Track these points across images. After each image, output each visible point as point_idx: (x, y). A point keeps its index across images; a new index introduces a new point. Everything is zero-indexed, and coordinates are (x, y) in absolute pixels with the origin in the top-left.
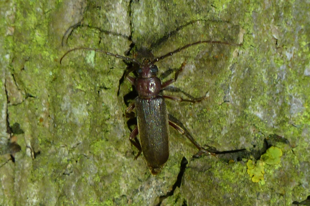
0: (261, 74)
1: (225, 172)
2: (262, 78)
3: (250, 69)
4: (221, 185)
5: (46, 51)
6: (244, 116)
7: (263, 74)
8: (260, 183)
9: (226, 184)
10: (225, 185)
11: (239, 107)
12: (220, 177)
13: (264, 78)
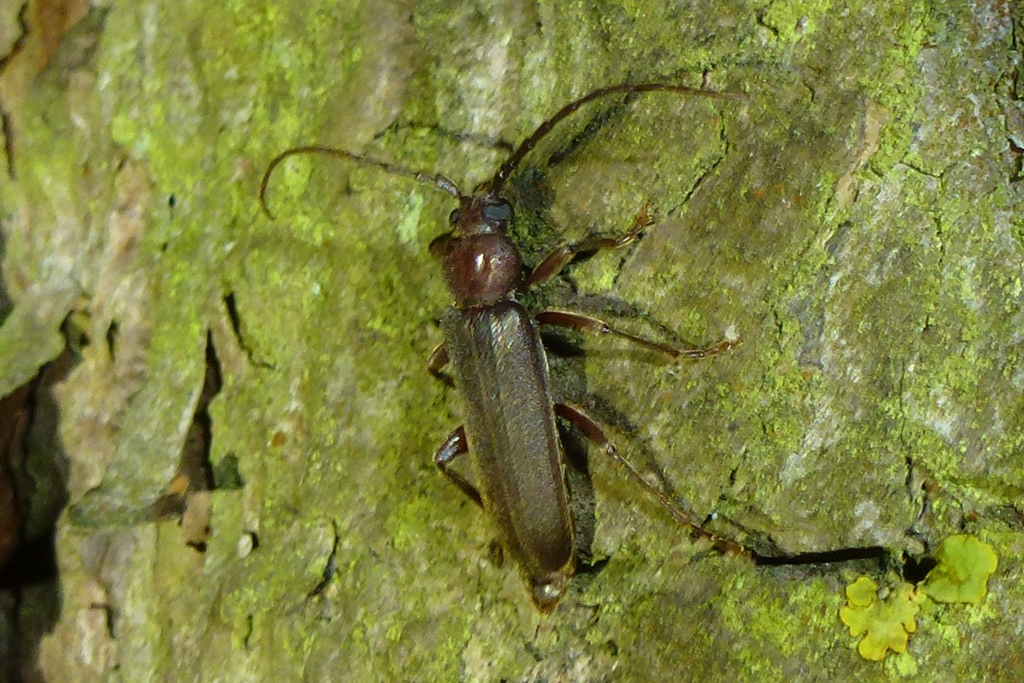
0: (957, 274)
1: (763, 609)
2: (959, 288)
3: (905, 250)
4: (741, 657)
5: (305, 213)
6: (878, 425)
7: (963, 274)
8: (895, 664)
9: (761, 656)
10: (754, 660)
11: (856, 387)
12: (740, 627)
13: (967, 287)
